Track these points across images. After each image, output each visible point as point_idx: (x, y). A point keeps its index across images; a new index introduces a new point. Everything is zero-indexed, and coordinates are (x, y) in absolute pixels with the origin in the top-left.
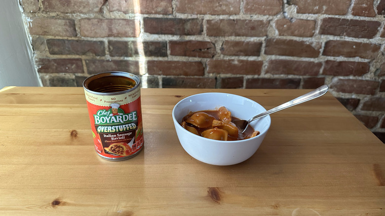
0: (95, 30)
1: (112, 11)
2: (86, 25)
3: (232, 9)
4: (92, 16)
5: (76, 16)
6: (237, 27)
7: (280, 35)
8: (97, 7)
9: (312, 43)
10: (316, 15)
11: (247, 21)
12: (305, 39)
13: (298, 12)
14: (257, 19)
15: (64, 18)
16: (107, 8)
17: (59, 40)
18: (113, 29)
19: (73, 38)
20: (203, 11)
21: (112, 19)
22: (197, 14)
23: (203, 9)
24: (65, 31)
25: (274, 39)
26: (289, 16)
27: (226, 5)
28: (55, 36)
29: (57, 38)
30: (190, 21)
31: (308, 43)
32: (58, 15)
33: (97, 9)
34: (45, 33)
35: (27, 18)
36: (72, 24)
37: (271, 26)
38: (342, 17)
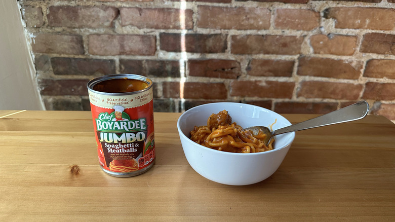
0: (105, 48)
1: (124, 26)
2: (95, 42)
3: (261, 23)
4: (102, 31)
5: (84, 31)
6: (266, 43)
7: (315, 53)
8: (108, 21)
9: (351, 62)
10: (358, 31)
11: (278, 37)
12: (344, 58)
13: (336, 27)
14: (289, 34)
15: (70, 34)
16: (119, 22)
17: (64, 58)
18: (125, 46)
19: (81, 56)
20: (227, 26)
21: (124, 35)
22: (221, 29)
23: (227, 23)
24: (71, 48)
25: (308, 57)
26: (326, 31)
27: (255, 19)
28: (61, 54)
29: (63, 56)
30: (213, 37)
31: (347, 62)
32: (64, 30)
33: (107, 24)
34: (50, 51)
35: (29, 34)
36: (80, 41)
37: (306, 43)
38: (387, 32)
